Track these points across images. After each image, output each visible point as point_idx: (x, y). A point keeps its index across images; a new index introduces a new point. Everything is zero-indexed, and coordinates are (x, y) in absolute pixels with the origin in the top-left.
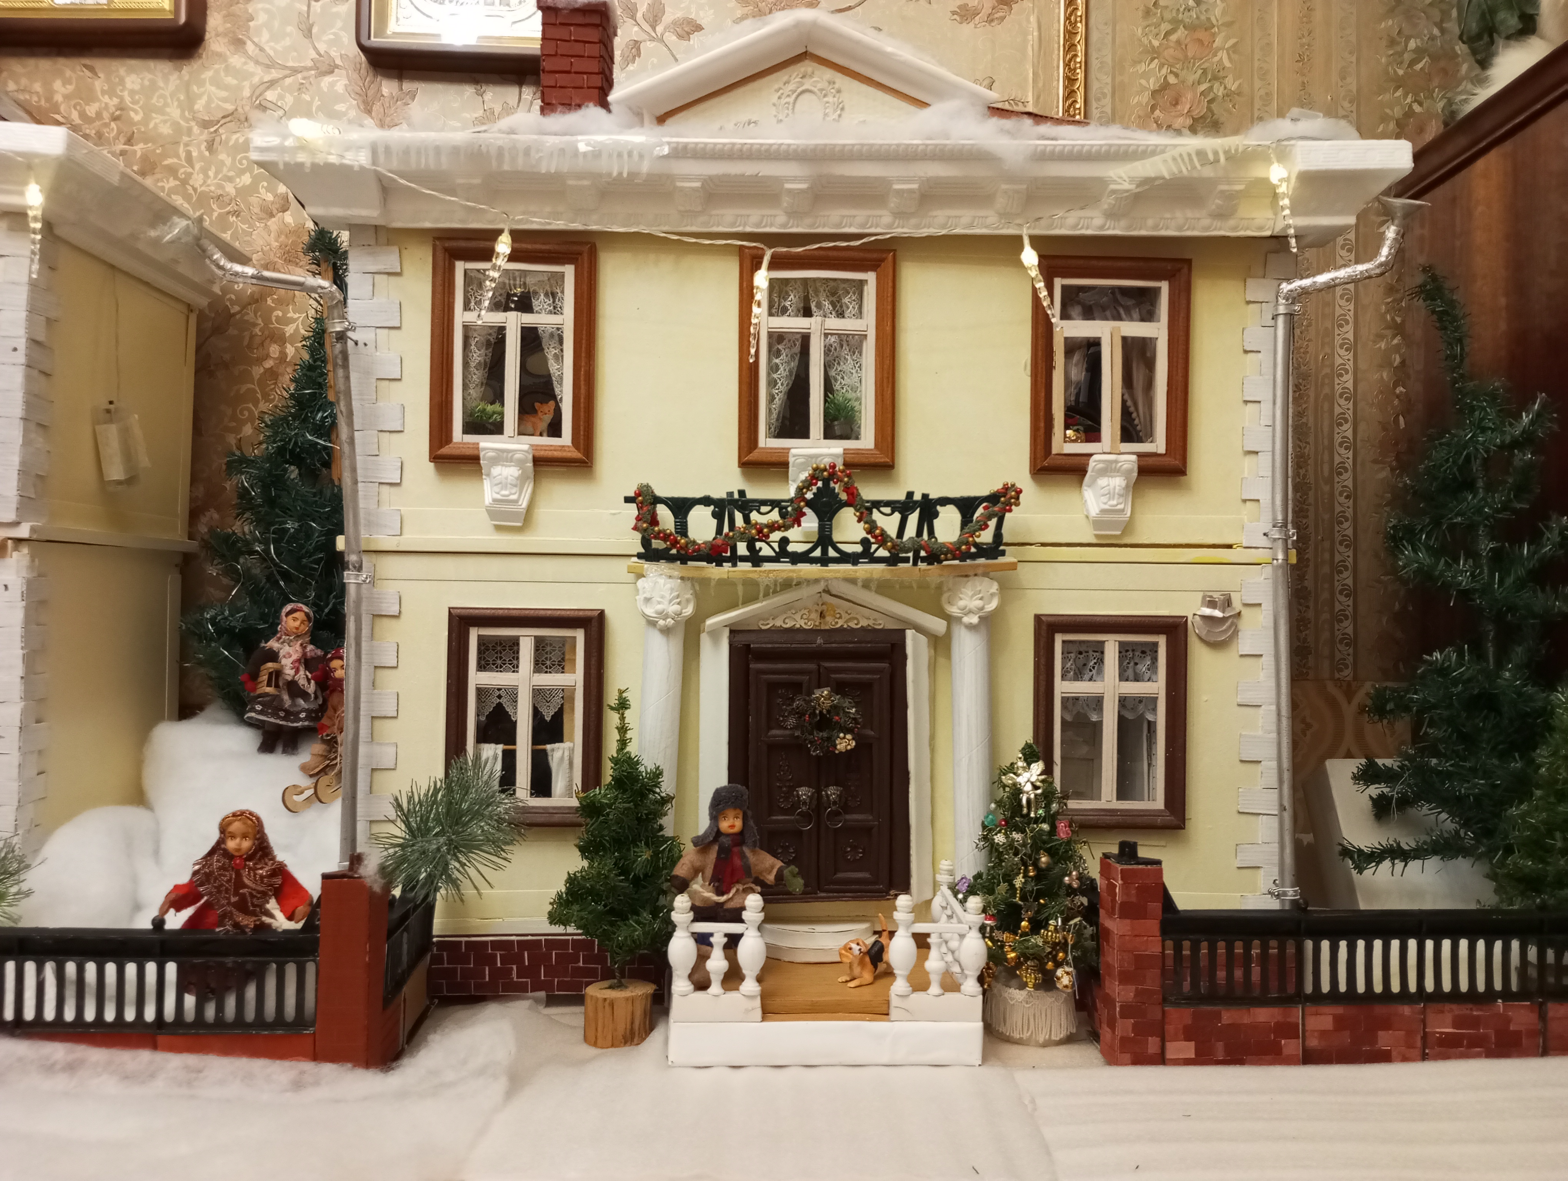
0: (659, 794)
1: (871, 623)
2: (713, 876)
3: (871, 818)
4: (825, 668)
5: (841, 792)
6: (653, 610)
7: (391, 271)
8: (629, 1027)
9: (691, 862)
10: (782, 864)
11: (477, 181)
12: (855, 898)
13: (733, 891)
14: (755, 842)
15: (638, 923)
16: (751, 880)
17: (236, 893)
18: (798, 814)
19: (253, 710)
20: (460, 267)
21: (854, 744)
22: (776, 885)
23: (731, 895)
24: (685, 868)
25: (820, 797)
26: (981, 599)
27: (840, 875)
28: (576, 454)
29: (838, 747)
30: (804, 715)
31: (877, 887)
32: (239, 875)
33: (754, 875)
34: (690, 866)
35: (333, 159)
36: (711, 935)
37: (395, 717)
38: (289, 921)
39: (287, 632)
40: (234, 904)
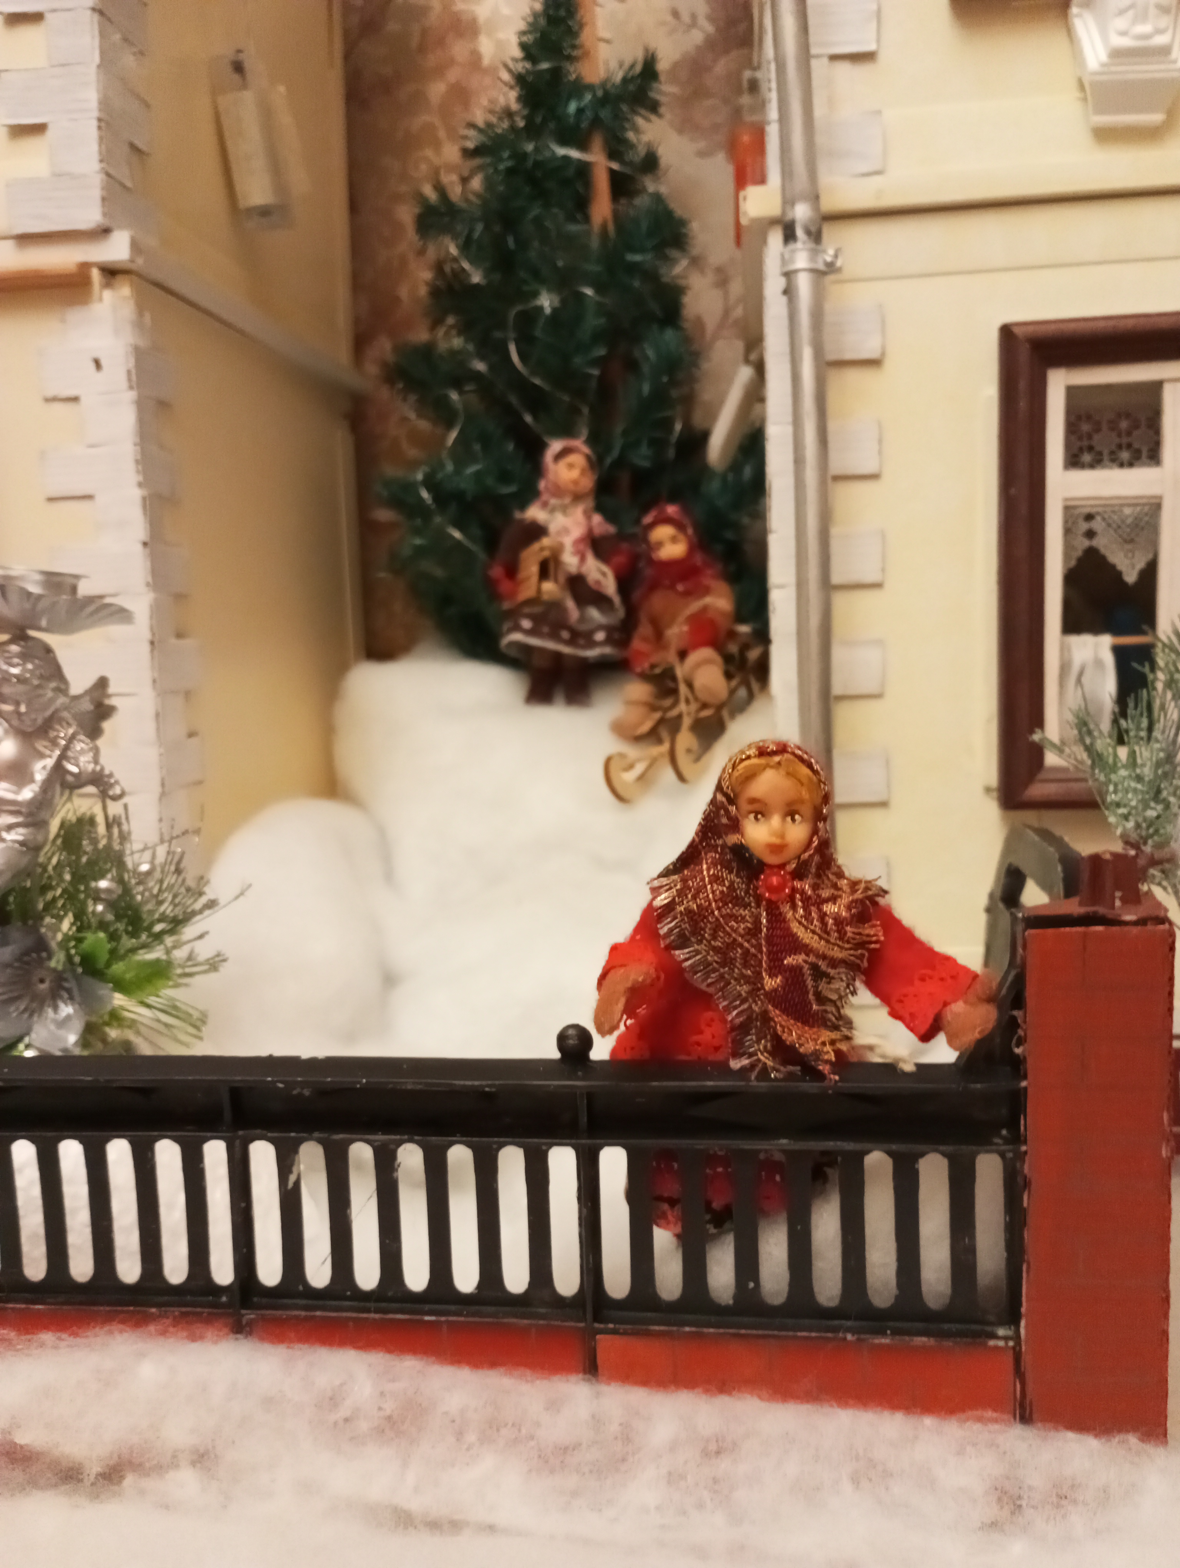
17: (776, 968)
19: (517, 628)
32: (776, 917)
37: (877, 586)
38: (926, 1037)
39: (558, 491)
40: (772, 997)
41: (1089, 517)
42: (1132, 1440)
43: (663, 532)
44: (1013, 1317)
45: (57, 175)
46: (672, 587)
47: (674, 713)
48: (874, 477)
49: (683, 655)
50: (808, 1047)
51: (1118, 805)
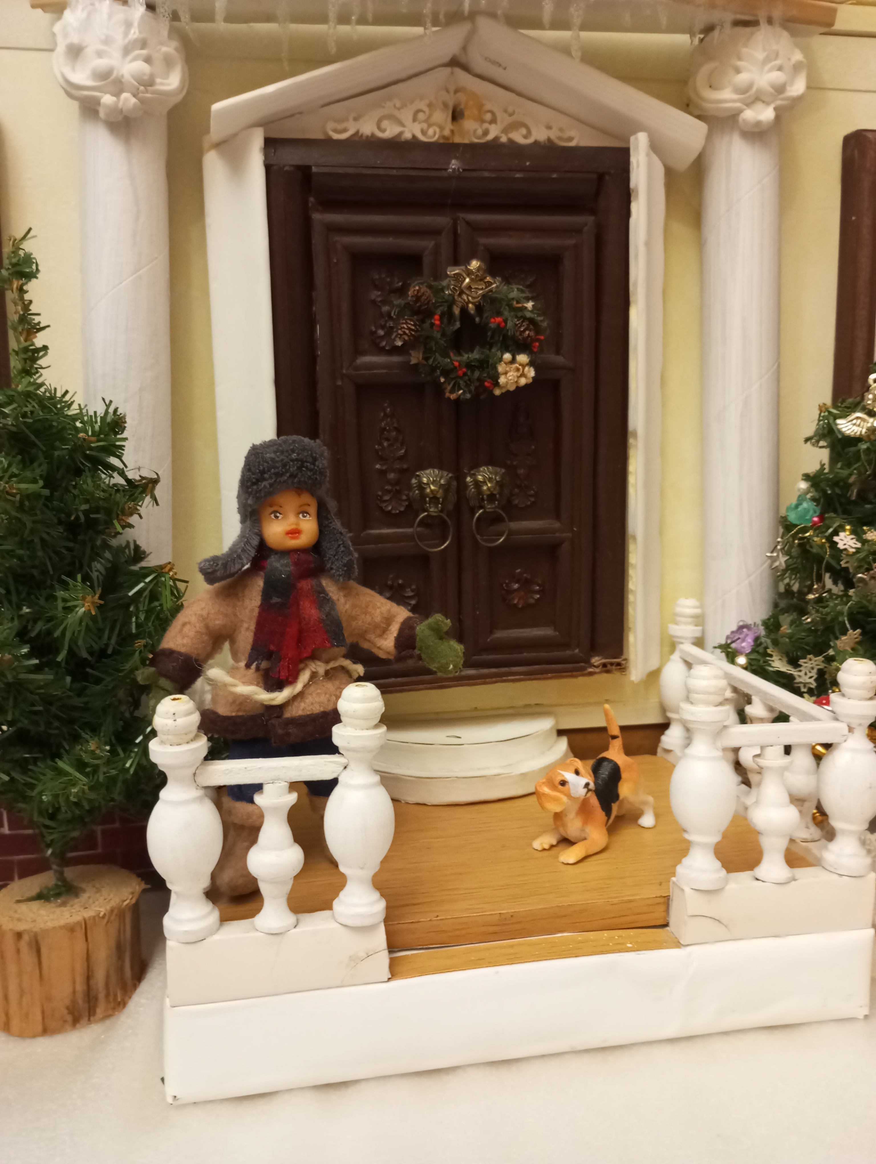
0: (122, 473)
1: (553, 135)
2: (255, 647)
3: (557, 525)
4: (468, 223)
5: (503, 477)
6: (88, 72)
8: (80, 987)
9: (203, 619)
10: (410, 614)
12: (531, 676)
13: (304, 677)
14: (349, 566)
15: (81, 766)
16: (343, 650)
18: (422, 523)
21: (531, 373)
22: (399, 659)
23: (299, 686)
24: (190, 632)
25: (462, 486)
26: (780, 69)
27: (501, 634)
29: (502, 380)
30: (431, 315)
31: (568, 652)
33: (349, 640)
34: (199, 626)
36: (258, 788)
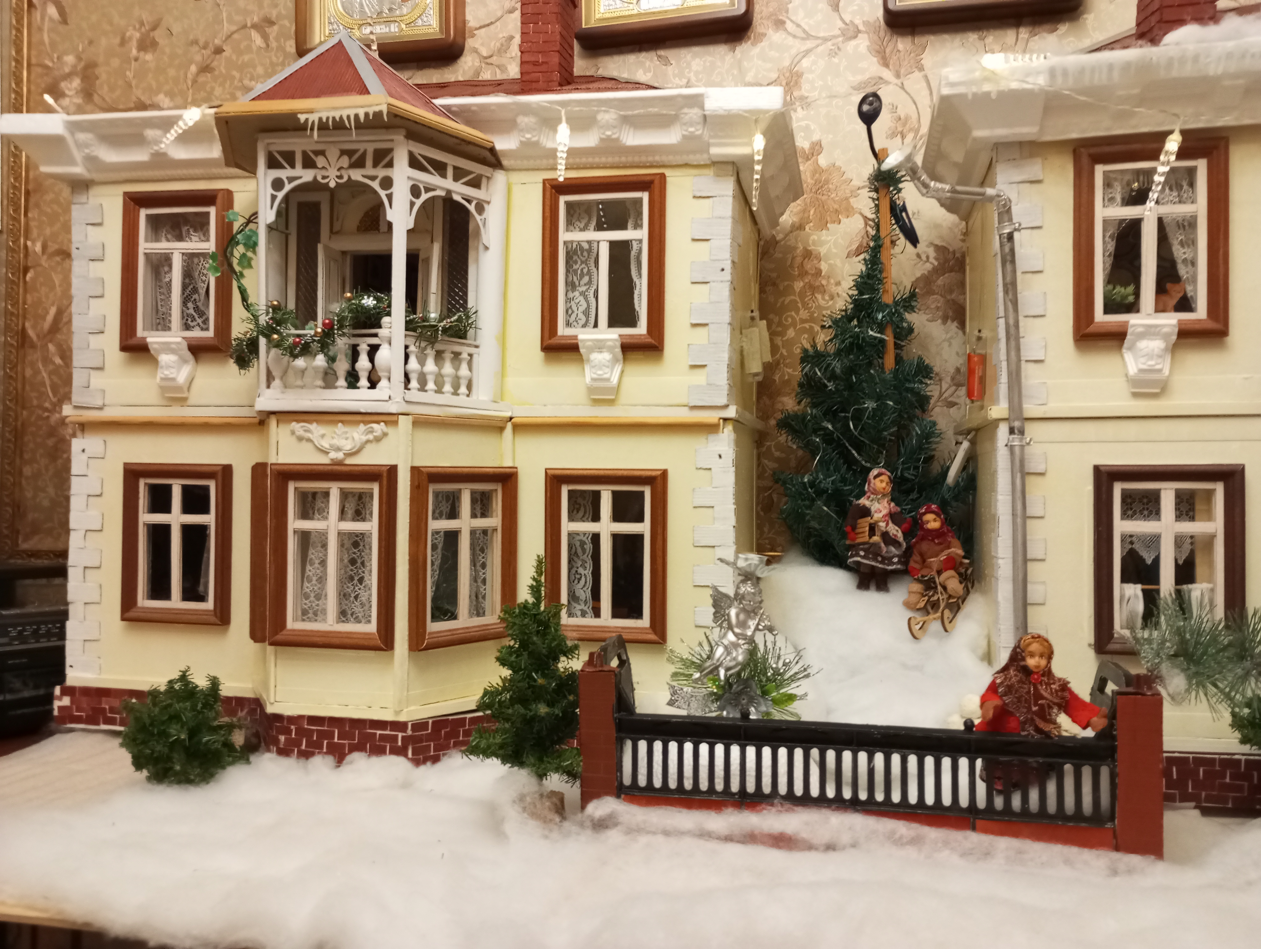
7: (1034, 179)
11: (1136, 91)
17: (1036, 704)
20: (1100, 170)
28: (1212, 325)
32: (1036, 689)
35: (1014, 85)
37: (1043, 560)
38: (1084, 728)
39: (875, 492)
40: (1035, 713)
41: (1131, 536)
42: (1153, 857)
43: (930, 517)
44: (1112, 818)
45: (708, 384)
46: (933, 540)
47: (935, 598)
48: (1041, 517)
49: (939, 573)
50: (1047, 729)
51: (1145, 657)
